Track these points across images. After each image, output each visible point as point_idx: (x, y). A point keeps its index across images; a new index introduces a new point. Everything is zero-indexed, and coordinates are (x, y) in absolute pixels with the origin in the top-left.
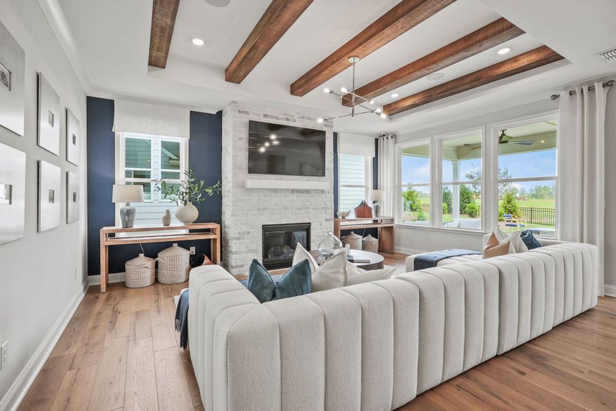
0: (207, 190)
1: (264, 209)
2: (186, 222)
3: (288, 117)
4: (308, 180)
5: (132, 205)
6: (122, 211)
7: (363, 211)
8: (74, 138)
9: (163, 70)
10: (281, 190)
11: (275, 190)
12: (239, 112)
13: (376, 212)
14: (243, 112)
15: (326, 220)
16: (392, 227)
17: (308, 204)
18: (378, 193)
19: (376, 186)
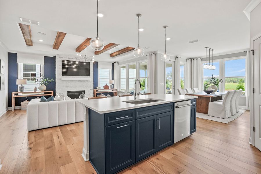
0: (49, 81)
1: (68, 86)
2: (42, 90)
4: (84, 77)
5: (23, 85)
6: (19, 87)
7: (106, 87)
8: (3, 67)
9: (32, 47)
10: (74, 81)
11: (72, 81)
12: (59, 57)
13: (111, 87)
14: (61, 57)
15: (90, 90)
16: (116, 92)
17: (84, 85)
18: (113, 81)
19: (113, 79)
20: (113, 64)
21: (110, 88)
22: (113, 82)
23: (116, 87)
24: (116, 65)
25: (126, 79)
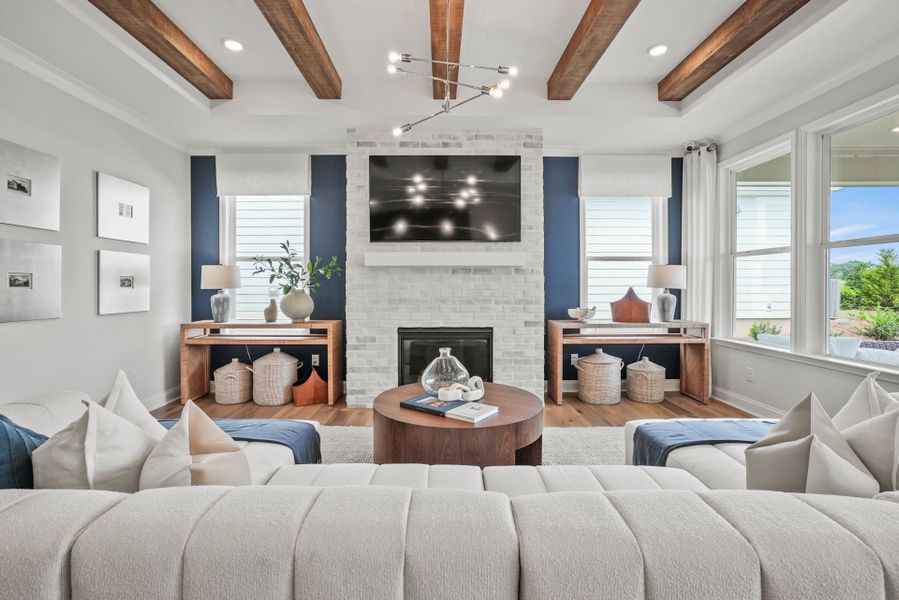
1: (401, 301)
2: (294, 318)
3: (446, 141)
4: (487, 249)
6: (212, 301)
7: (629, 309)
8: (126, 208)
10: (433, 269)
11: (421, 270)
12: (359, 144)
13: (663, 311)
14: (366, 144)
15: (527, 324)
16: (703, 345)
17: (487, 294)
18: (680, 270)
19: (676, 258)
20: (678, 165)
21: (654, 316)
22: (679, 276)
23: (697, 312)
24: (699, 170)
25: (797, 248)
